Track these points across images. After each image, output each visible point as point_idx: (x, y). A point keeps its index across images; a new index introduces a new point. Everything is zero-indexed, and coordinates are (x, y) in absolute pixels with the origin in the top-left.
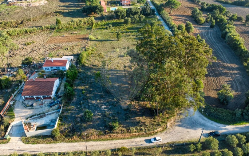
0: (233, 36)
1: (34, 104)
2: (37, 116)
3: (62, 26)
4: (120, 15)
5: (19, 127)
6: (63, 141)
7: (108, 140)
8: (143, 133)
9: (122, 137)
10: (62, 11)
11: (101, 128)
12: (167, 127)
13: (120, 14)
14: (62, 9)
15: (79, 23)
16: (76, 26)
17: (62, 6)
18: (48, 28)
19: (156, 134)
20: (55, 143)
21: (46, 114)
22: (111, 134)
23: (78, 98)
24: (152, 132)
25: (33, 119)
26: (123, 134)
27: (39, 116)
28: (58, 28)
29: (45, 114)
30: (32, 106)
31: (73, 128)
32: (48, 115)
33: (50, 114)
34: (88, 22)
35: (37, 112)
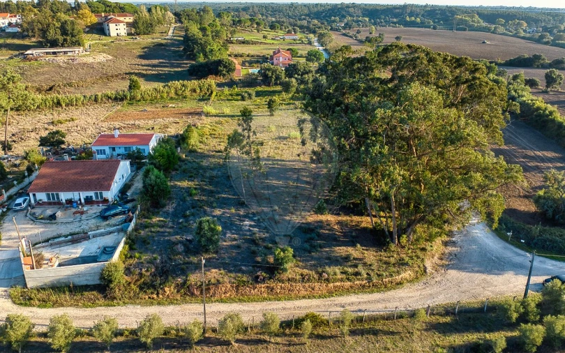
0: (530, 102)
1: (59, 214)
2: (63, 239)
3: (141, 94)
4: (271, 77)
6: (133, 300)
7: (265, 299)
8: (364, 282)
9: (303, 293)
10: (144, 72)
11: (244, 268)
12: (425, 271)
13: (272, 74)
14: (143, 70)
15: (181, 89)
16: (172, 94)
17: (143, 66)
18: (110, 98)
19: (400, 286)
21: (89, 233)
22: (271, 284)
23: (179, 205)
24: (387, 280)
25: (51, 245)
26: (307, 285)
27: (69, 238)
28: (132, 98)
29: (86, 233)
30: (53, 217)
31: (162, 267)
32: (94, 236)
33: (102, 235)
34: (201, 89)
35: (64, 230)
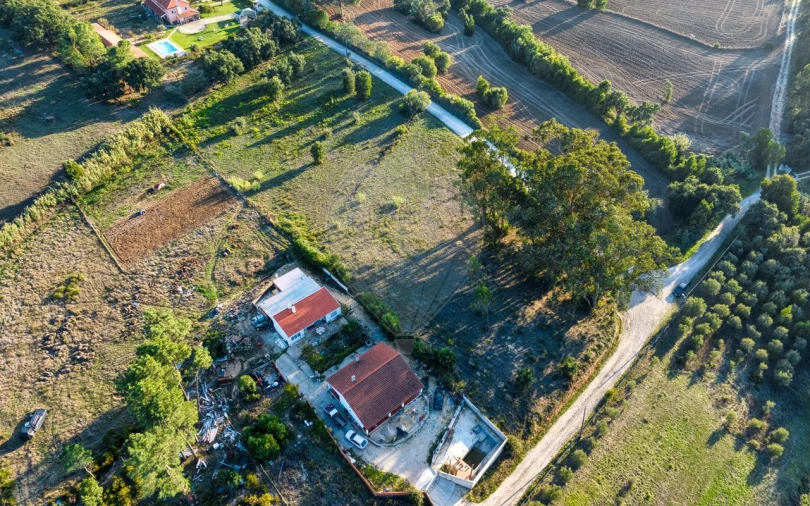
1: (404, 428)
2: (441, 445)
4: (229, 73)
5: (437, 487)
6: (526, 449)
7: (577, 396)
8: (606, 350)
9: (586, 378)
11: (552, 385)
19: (620, 340)
20: (520, 462)
21: (450, 427)
22: (573, 386)
24: (612, 340)
27: (443, 440)
29: (447, 429)
30: (401, 433)
32: (454, 427)
33: (456, 422)
35: (429, 436)
